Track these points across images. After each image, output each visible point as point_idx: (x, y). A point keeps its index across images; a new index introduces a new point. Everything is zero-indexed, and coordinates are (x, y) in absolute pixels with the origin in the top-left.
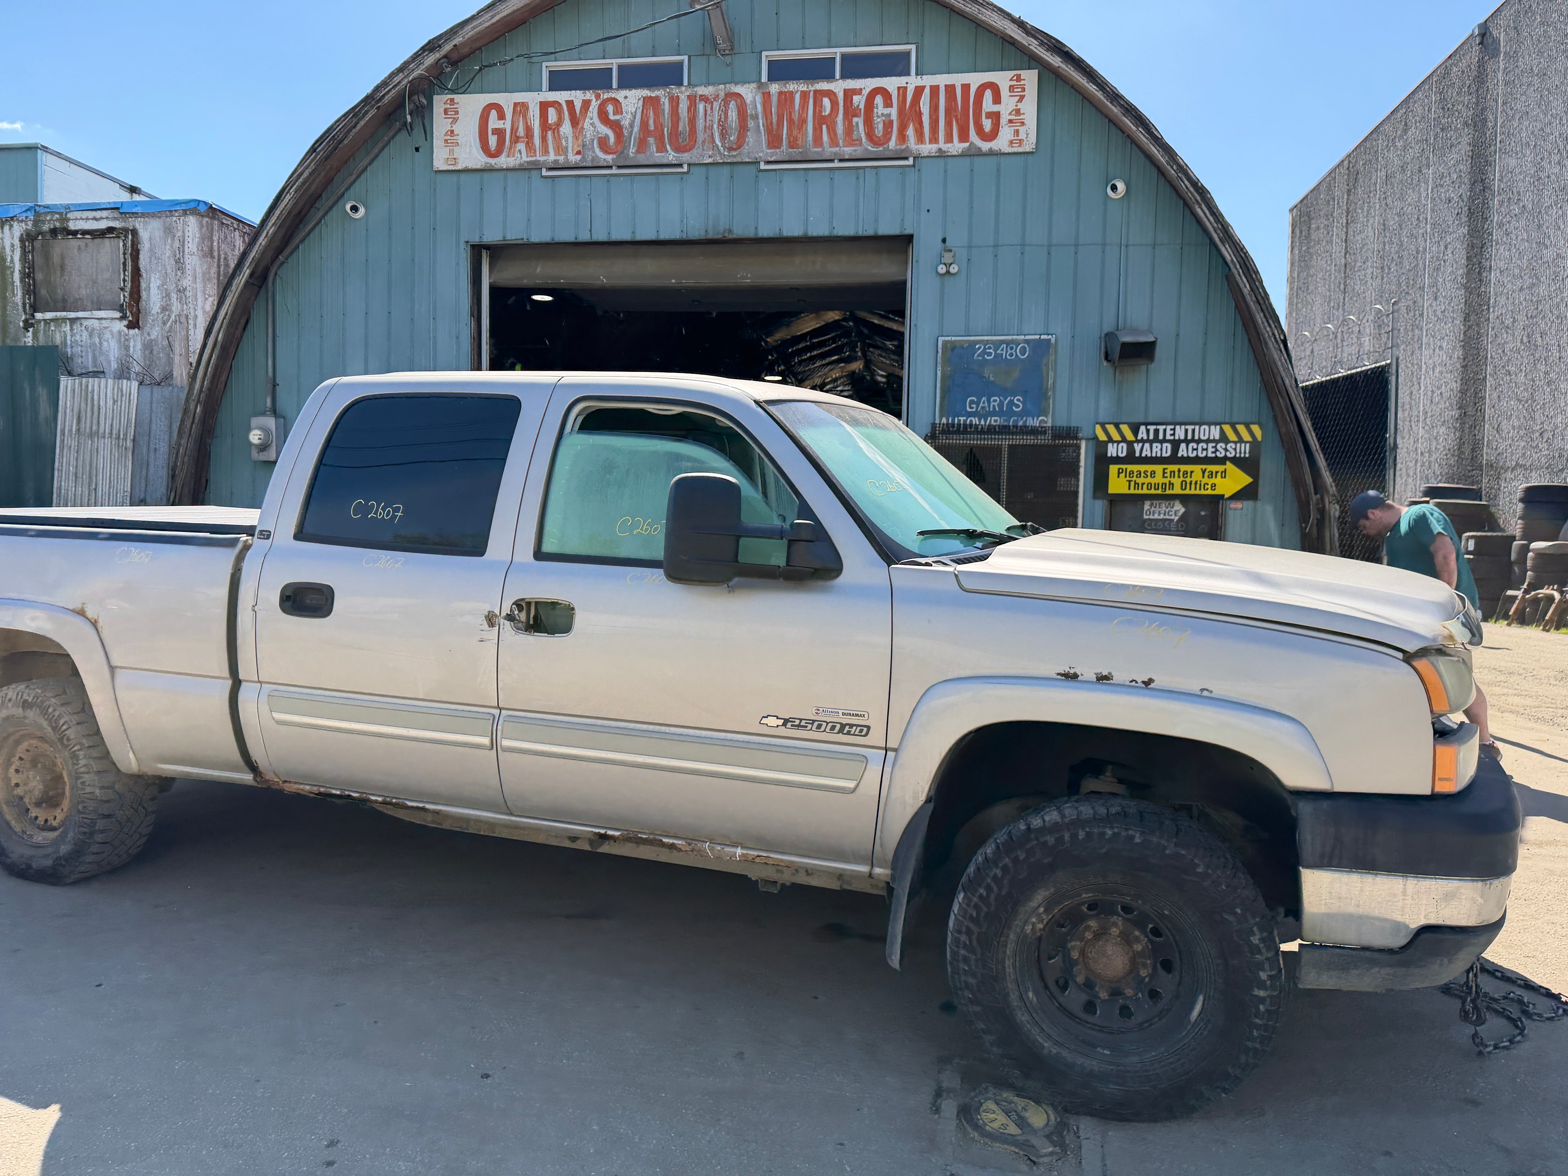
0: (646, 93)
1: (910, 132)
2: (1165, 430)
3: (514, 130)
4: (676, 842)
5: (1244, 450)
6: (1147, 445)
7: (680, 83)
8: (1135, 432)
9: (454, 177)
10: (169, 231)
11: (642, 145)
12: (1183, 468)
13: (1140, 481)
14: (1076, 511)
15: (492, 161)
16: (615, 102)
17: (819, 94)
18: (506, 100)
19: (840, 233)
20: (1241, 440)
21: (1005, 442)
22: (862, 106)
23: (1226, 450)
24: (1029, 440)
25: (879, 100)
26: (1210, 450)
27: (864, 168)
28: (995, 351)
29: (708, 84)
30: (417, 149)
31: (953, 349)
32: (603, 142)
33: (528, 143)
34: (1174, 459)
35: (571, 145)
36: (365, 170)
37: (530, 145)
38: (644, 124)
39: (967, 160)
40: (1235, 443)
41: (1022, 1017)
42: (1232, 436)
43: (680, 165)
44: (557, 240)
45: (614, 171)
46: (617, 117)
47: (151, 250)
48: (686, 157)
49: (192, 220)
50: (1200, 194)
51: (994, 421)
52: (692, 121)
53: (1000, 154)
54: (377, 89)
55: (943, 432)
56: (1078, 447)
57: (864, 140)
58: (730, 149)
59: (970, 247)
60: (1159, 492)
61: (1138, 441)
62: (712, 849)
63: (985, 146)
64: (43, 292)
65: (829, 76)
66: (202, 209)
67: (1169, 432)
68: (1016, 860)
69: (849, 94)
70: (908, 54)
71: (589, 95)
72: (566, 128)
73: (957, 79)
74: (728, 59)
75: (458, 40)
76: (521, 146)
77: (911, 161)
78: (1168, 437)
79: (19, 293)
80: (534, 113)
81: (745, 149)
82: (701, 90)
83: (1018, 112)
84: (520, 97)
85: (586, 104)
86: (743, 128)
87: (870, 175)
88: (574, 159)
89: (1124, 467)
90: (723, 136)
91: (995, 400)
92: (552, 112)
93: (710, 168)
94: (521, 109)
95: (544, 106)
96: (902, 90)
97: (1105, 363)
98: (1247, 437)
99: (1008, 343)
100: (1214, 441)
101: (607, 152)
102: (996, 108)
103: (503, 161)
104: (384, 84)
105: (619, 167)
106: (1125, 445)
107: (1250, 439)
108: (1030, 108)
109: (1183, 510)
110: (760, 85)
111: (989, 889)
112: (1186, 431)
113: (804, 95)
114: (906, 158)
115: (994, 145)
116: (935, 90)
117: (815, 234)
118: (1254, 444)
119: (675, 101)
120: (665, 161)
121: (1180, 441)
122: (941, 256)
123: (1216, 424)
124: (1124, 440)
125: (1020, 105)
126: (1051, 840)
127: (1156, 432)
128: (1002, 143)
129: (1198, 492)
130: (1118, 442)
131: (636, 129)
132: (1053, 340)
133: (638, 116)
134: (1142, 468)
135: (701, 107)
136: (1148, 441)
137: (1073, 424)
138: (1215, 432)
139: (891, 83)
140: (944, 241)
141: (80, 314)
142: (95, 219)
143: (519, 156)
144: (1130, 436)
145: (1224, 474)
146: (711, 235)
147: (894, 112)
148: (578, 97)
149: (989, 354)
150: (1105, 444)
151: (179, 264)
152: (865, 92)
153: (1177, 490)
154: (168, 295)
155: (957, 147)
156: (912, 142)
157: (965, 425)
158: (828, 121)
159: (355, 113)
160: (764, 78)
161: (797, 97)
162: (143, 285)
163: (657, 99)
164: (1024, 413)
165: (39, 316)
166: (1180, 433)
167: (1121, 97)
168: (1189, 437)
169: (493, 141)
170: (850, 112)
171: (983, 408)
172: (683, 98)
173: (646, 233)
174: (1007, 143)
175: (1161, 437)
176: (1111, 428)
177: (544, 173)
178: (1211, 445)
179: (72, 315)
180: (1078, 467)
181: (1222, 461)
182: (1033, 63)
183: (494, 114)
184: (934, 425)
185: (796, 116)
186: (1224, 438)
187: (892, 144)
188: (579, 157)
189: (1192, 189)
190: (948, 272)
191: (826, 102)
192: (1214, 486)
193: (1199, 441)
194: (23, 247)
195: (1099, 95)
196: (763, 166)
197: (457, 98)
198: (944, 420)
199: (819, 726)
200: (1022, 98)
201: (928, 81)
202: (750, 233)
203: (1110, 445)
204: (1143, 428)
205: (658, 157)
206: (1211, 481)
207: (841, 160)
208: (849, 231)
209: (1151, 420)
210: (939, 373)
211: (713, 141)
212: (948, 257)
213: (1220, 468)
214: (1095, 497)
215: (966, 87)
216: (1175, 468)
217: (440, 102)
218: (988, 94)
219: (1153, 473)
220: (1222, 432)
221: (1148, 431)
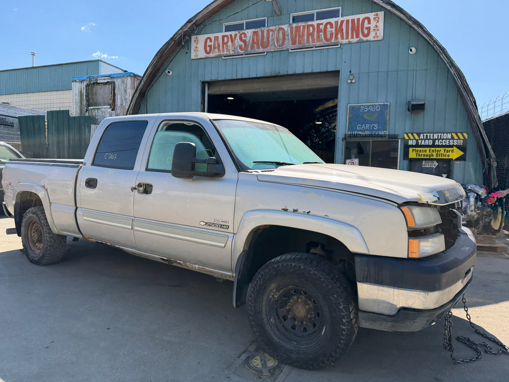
0: (254, 30)
1: (339, 36)
2: (430, 136)
3: (214, 45)
4: (181, 262)
5: (461, 142)
6: (423, 141)
7: (265, 26)
8: (419, 136)
9: (197, 60)
10: (123, 82)
11: (252, 47)
12: (437, 149)
13: (421, 153)
14: (397, 164)
15: (208, 55)
16: (244, 34)
17: (309, 26)
18: (212, 36)
19: (315, 71)
20: (459, 139)
21: (371, 140)
22: (323, 29)
23: (453, 142)
24: (380, 139)
25: (328, 26)
26: (447, 142)
27: (323, 49)
28: (368, 108)
29: (274, 25)
30: (187, 53)
31: (353, 108)
32: (241, 47)
33: (218, 50)
34: (433, 146)
35: (231, 48)
36: (172, 60)
37: (219, 50)
38: (253, 40)
39: (359, 44)
40: (457, 140)
41: (268, 327)
42: (456, 137)
43: (264, 53)
44: (227, 79)
45: (244, 56)
46: (245, 39)
47: (118, 88)
48: (266, 50)
49: (129, 78)
50: (442, 50)
51: (367, 133)
52: (268, 38)
53: (370, 41)
54: (174, 35)
55: (349, 137)
56: (398, 142)
57: (323, 39)
58: (280, 46)
59: (359, 73)
60: (428, 157)
61: (420, 139)
62: (190, 265)
63: (365, 39)
64: (91, 101)
65: (312, 20)
66: (132, 75)
67: (431, 136)
68: (265, 272)
69: (318, 25)
70: (339, 10)
71: (237, 32)
72: (230, 43)
73: (355, 17)
74: (280, 17)
75: (197, 19)
76: (216, 50)
77: (339, 46)
78: (431, 138)
79: (85, 101)
80: (220, 39)
81: (285, 46)
82: (271, 28)
83: (377, 26)
84: (216, 35)
85: (236, 35)
86: (284, 39)
87: (325, 51)
88: (232, 53)
89: (415, 148)
90: (277, 42)
91: (368, 126)
92: (225, 38)
93: (274, 53)
94: (216, 38)
95: (223, 37)
96: (336, 22)
97: (408, 112)
98: (461, 137)
99: (372, 106)
100: (449, 139)
101: (242, 50)
102: (369, 26)
103: (211, 55)
104: (176, 33)
105: (245, 55)
106: (415, 141)
107: (463, 138)
108: (381, 25)
109: (437, 164)
110: (290, 25)
111: (257, 282)
112: (438, 135)
113: (304, 27)
114: (338, 45)
115: (368, 38)
116: (348, 21)
117: (307, 72)
118: (464, 140)
119: (263, 32)
120: (259, 52)
121: (436, 139)
122: (349, 77)
123: (449, 133)
124: (415, 139)
125: (377, 24)
126: (276, 266)
127: (427, 136)
128: (371, 37)
129: (443, 158)
130: (413, 140)
131: (251, 42)
132: (389, 104)
133: (251, 38)
134: (422, 149)
135: (271, 33)
136: (424, 139)
137: (396, 133)
138: (449, 136)
139: (333, 20)
140: (350, 72)
141: (100, 107)
142: (104, 79)
143: (215, 53)
144: (417, 138)
145: (453, 151)
146: (273, 75)
147: (333, 30)
148: (233, 33)
149: (366, 110)
150: (408, 140)
151: (125, 91)
152: (324, 24)
153: (435, 157)
154: (122, 101)
155: (355, 40)
156: (340, 40)
157: (357, 134)
158: (312, 35)
159: (168, 43)
160: (291, 22)
161: (302, 27)
162: (116, 98)
163: (257, 31)
164: (378, 130)
165: (90, 108)
166: (436, 136)
167: (413, 18)
168: (439, 138)
169: (208, 49)
170: (319, 31)
171: (363, 128)
172: (265, 30)
173: (253, 75)
174: (373, 37)
175: (429, 138)
176: (410, 135)
177: (223, 58)
178: (447, 141)
179: (98, 107)
180: (398, 149)
181: (452, 146)
182: (383, 9)
183: (209, 40)
184: (346, 134)
185: (301, 34)
186: (453, 138)
187: (333, 41)
188: (233, 52)
189: (439, 49)
190: (351, 82)
191: (311, 28)
192: (449, 155)
193: (443, 139)
194: (86, 88)
195: (404, 18)
196: (290, 51)
197: (198, 36)
198: (349, 133)
199: (215, 225)
200: (378, 21)
201: (345, 18)
202: (286, 73)
203: (410, 141)
204: (422, 135)
205: (257, 51)
206: (447, 154)
207: (316, 47)
208: (318, 70)
209: (425, 131)
210: (348, 117)
211: (274, 44)
212: (351, 77)
213: (451, 149)
214: (404, 159)
215: (358, 20)
216: (434, 149)
217: (193, 38)
218: (366, 21)
219: (426, 151)
220: (452, 136)
221: (424, 136)
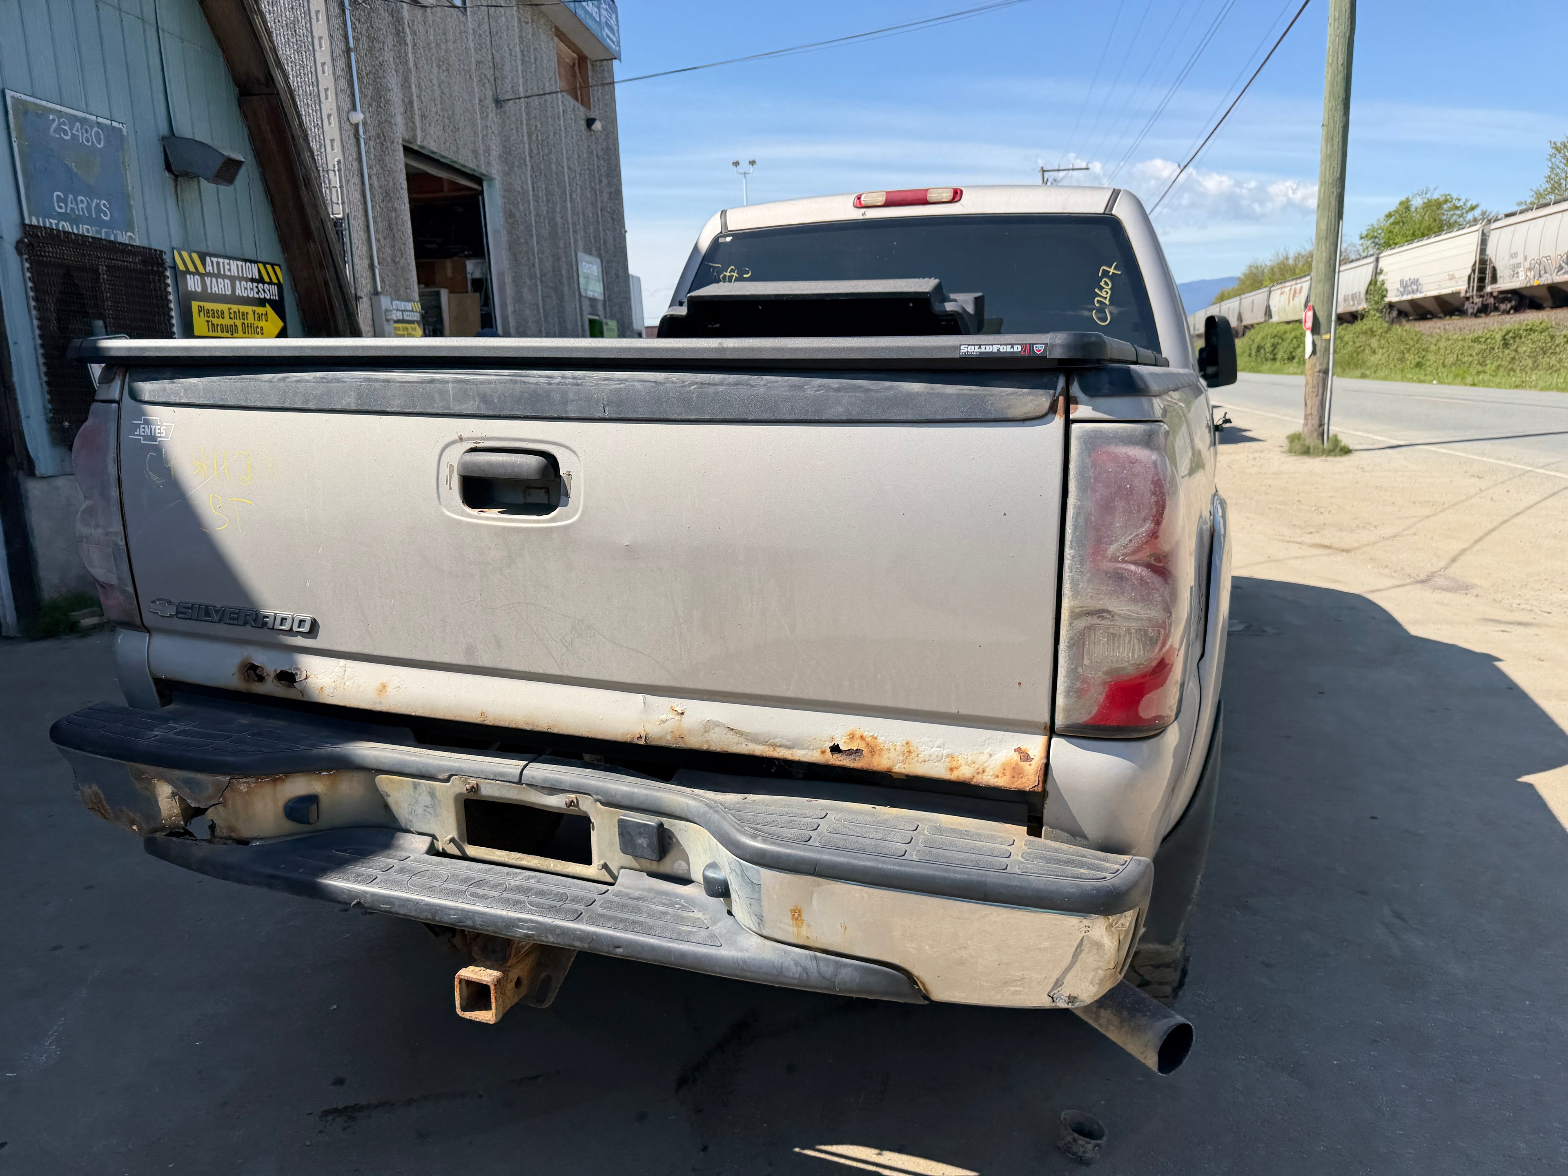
2: (224, 265)
5: (271, 292)
6: (214, 281)
8: (204, 263)
12: (242, 308)
13: (214, 321)
20: (271, 281)
23: (264, 291)
24: (123, 261)
26: (255, 290)
28: (71, 129)
31: (26, 117)
40: (268, 283)
42: (265, 277)
51: (85, 229)
55: (33, 238)
61: (207, 275)
67: (226, 267)
78: (227, 272)
89: (202, 304)
91: (82, 202)
97: (166, 174)
98: (274, 278)
99: (83, 121)
100: (256, 281)
106: (199, 278)
107: (276, 280)
112: (237, 267)
118: (279, 286)
121: (235, 278)
123: (254, 262)
124: (197, 272)
127: (218, 265)
130: (194, 274)
132: (123, 131)
134: (214, 306)
136: (214, 275)
138: (255, 271)
144: (201, 268)
145: (266, 317)
149: (66, 133)
150: (185, 275)
153: (241, 333)
157: (58, 232)
164: (110, 225)
166: (234, 269)
168: (240, 274)
171: (72, 209)
175: (222, 272)
176: (186, 256)
178: (254, 285)
184: (24, 225)
186: (261, 278)
192: (263, 329)
193: (247, 279)
198: (34, 221)
203: (189, 277)
204: (208, 259)
206: (260, 324)
209: (212, 250)
210: (16, 148)
213: (263, 310)
216: (235, 308)
219: (222, 314)
220: (259, 271)
221: (212, 264)
